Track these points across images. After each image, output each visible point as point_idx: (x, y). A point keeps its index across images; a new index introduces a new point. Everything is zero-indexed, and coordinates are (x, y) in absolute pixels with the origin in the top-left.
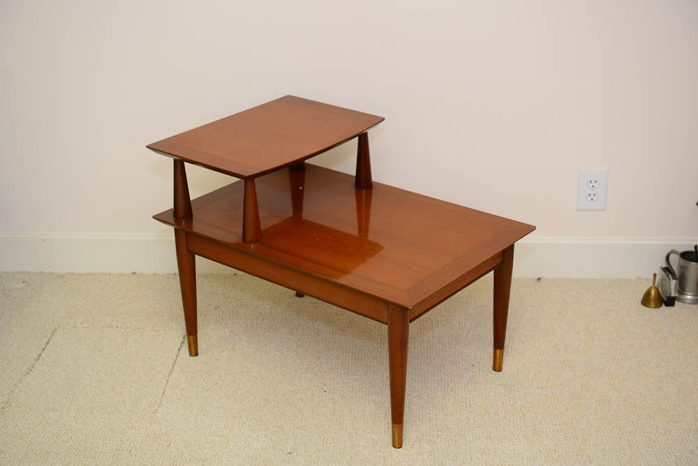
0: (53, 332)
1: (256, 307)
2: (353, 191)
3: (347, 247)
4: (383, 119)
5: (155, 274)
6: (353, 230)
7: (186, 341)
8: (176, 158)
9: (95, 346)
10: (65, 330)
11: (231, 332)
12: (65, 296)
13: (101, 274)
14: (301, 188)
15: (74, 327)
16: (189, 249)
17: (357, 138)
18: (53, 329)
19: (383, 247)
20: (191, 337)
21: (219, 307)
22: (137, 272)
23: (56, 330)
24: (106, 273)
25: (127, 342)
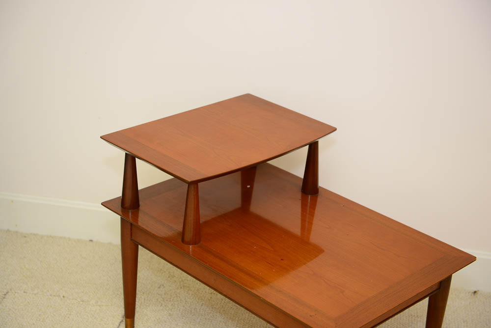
0: (5, 295)
1: (198, 290)
2: (299, 195)
3: (282, 260)
4: (335, 129)
5: (110, 244)
6: (296, 230)
7: (124, 323)
8: (127, 152)
9: (40, 315)
10: (16, 294)
11: (170, 315)
12: (24, 257)
13: (61, 238)
14: (248, 186)
15: (24, 292)
16: (133, 238)
17: (308, 146)
18: (5, 291)
19: (323, 251)
20: (128, 320)
21: (163, 285)
22: (94, 240)
23: (7, 293)
24: (65, 238)
25: (70, 314)
